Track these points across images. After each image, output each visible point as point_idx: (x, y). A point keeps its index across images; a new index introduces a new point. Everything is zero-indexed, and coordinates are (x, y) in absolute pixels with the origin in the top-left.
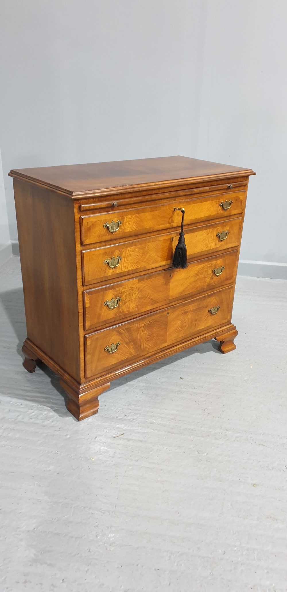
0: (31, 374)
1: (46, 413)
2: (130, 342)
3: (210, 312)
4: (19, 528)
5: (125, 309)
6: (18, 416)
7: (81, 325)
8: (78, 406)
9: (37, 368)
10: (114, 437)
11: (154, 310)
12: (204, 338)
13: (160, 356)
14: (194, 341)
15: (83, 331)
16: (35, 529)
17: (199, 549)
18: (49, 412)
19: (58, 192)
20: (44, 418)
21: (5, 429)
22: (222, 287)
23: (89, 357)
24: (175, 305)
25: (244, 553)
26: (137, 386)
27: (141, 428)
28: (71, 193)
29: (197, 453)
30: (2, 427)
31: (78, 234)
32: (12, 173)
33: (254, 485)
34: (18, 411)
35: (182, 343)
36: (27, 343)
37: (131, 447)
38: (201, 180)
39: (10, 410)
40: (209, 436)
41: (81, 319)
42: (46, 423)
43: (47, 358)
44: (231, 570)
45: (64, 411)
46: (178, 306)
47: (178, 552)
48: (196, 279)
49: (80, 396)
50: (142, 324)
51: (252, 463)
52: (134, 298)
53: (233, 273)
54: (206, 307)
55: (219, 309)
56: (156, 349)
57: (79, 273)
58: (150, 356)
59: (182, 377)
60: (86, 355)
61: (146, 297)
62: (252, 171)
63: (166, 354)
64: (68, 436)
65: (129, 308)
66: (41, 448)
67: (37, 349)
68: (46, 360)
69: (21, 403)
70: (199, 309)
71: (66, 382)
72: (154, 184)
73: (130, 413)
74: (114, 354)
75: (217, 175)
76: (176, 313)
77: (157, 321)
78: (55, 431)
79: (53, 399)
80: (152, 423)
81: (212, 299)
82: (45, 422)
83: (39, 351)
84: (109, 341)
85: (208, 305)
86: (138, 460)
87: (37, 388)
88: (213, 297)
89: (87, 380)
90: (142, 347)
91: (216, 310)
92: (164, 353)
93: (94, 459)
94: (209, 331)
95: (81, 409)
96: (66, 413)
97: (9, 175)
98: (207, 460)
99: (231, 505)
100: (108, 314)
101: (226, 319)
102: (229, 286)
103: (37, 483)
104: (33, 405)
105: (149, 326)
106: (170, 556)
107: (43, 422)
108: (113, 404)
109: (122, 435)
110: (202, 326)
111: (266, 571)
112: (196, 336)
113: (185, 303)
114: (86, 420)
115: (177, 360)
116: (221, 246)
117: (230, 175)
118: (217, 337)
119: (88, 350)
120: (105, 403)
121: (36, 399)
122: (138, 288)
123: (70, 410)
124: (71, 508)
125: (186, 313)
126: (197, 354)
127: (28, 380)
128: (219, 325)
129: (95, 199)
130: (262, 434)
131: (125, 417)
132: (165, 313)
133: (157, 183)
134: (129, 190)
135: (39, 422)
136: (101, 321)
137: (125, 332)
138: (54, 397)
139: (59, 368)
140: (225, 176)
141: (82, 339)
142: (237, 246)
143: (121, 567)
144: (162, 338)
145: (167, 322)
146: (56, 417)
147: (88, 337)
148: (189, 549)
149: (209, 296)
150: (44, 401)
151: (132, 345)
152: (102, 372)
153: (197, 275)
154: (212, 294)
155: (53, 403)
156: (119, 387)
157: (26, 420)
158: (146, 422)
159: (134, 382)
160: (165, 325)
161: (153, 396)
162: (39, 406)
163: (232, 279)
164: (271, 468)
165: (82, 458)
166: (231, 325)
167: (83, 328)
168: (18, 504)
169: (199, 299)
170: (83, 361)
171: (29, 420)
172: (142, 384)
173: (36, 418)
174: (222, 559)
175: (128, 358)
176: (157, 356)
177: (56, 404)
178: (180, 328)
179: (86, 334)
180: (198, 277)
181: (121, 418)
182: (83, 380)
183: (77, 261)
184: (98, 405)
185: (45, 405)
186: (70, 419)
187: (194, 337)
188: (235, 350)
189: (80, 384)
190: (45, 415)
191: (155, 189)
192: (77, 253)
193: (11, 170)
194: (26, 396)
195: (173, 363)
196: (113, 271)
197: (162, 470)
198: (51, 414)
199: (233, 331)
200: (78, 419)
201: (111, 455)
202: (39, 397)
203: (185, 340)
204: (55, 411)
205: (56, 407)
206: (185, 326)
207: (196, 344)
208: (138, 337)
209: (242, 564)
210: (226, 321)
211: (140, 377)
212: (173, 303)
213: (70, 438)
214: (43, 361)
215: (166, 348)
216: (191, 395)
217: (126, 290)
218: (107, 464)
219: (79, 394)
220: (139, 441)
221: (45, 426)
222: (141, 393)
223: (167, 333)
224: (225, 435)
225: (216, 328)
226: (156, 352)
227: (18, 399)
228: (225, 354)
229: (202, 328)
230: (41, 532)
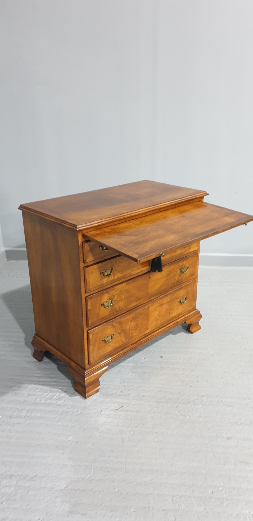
0: (40, 363)
1: (58, 394)
2: (121, 332)
3: (180, 302)
4: (53, 488)
5: (117, 307)
6: (36, 399)
7: (85, 323)
8: (84, 387)
9: (45, 357)
10: (116, 410)
11: (138, 305)
12: (176, 323)
13: (144, 340)
14: (169, 326)
15: (86, 327)
16: (66, 488)
17: (193, 491)
18: (60, 393)
19: (65, 225)
20: (57, 399)
21: (28, 410)
22: (188, 282)
23: (91, 348)
24: (153, 300)
25: (227, 491)
26: (127, 367)
27: (136, 401)
28: (76, 226)
29: (182, 417)
30: (25, 408)
31: (81, 256)
32: (21, 207)
33: (228, 438)
34: (35, 395)
35: (160, 328)
36: (36, 338)
37: (130, 417)
38: (169, 205)
39: (29, 395)
40: (190, 402)
41: (84, 318)
42: (60, 402)
43: (54, 349)
44: (219, 505)
45: (72, 392)
46: (156, 300)
47: (178, 495)
48: (169, 277)
49: (86, 379)
50: (130, 317)
51: (225, 421)
52: (124, 297)
53: (195, 270)
54: (177, 299)
55: (187, 299)
56: (141, 335)
57: (83, 284)
58: (137, 342)
59: (162, 356)
60: (89, 347)
61: (132, 296)
62: (206, 192)
63: (149, 339)
64: (79, 412)
65: (120, 306)
66: (59, 423)
67: (45, 342)
68: (53, 350)
69: (36, 388)
70: (172, 301)
71: (73, 369)
72: (135, 212)
73: (125, 389)
74: (110, 343)
75: (180, 199)
76: (155, 306)
77: (141, 314)
78: (68, 408)
79: (62, 383)
80: (143, 396)
81: (181, 292)
82: (58, 402)
83: (47, 344)
84: (106, 333)
85: (178, 297)
86: (137, 426)
87: (47, 374)
88: (182, 290)
89: (90, 366)
90: (130, 335)
91: (185, 300)
92: (147, 338)
93: (103, 429)
94: (180, 316)
95: (87, 389)
96: (74, 393)
97: (19, 209)
98: (190, 422)
99: (213, 455)
100: (104, 312)
101: (192, 306)
102: (193, 280)
103: (61, 451)
104: (46, 389)
105: (135, 318)
106: (172, 499)
107: (57, 402)
108: (110, 383)
109: (122, 408)
110: (174, 314)
111: (245, 503)
112: (170, 322)
113: (161, 297)
114: (91, 398)
115: (156, 342)
116: (186, 250)
117: (189, 197)
118: (187, 321)
119: (91, 342)
120: (104, 383)
121: (48, 383)
122: (126, 290)
123: (76, 390)
124: (91, 468)
125: (162, 305)
126: (171, 336)
127: (39, 368)
128: (187, 312)
129: (93, 229)
130: (230, 397)
131: (122, 393)
132: (147, 306)
133: (137, 211)
134: (117, 219)
135: (53, 402)
136: (99, 318)
137: (117, 325)
138: (62, 381)
139: (65, 358)
140: (186, 199)
141: (85, 334)
142: (197, 250)
143: (137, 510)
144: (145, 326)
145: (148, 313)
146: (67, 397)
147: (90, 333)
148: (186, 492)
149: (179, 290)
150: (54, 385)
151: (123, 335)
152: (101, 359)
153: (169, 274)
154: (181, 288)
155: (62, 386)
156: (113, 368)
157: (43, 401)
158: (139, 395)
159: (125, 363)
160: (147, 316)
161: (141, 374)
162: (52, 389)
163: (195, 275)
164: (240, 424)
165: (93, 428)
166: (196, 311)
167: (86, 326)
168: (49, 469)
169: (171, 292)
170: (87, 351)
171: (46, 401)
172: (131, 365)
173: (51, 399)
174: (211, 497)
175: (120, 345)
176: (142, 341)
177: (65, 386)
178: (158, 317)
179: (89, 330)
180: (169, 276)
181: (119, 393)
182: (87, 366)
183: (81, 275)
184: (99, 385)
185: (56, 388)
186: (78, 398)
187: (169, 323)
188: (200, 330)
189: (85, 369)
190: (57, 396)
191: (135, 216)
192: (81, 270)
193: (21, 205)
194: (39, 381)
195: (153, 345)
196: (108, 280)
197: (156, 433)
198: (62, 395)
199: (198, 315)
200: (85, 397)
201: (115, 424)
202: (50, 382)
203: (162, 326)
204: (65, 392)
205: (66, 389)
206: (162, 315)
207: (170, 328)
208: (127, 328)
209: (227, 500)
210: (192, 307)
211: (129, 358)
212: (152, 298)
213: (80, 413)
214: (51, 352)
215: (148, 334)
216: (171, 370)
217: (117, 292)
218: (113, 432)
219: (85, 378)
220: (135, 411)
221: (59, 405)
222: (131, 372)
223: (148, 322)
224: (202, 401)
225: (185, 314)
226: (141, 338)
227: (33, 385)
228: (193, 334)
229: (175, 315)
230: (71, 489)
